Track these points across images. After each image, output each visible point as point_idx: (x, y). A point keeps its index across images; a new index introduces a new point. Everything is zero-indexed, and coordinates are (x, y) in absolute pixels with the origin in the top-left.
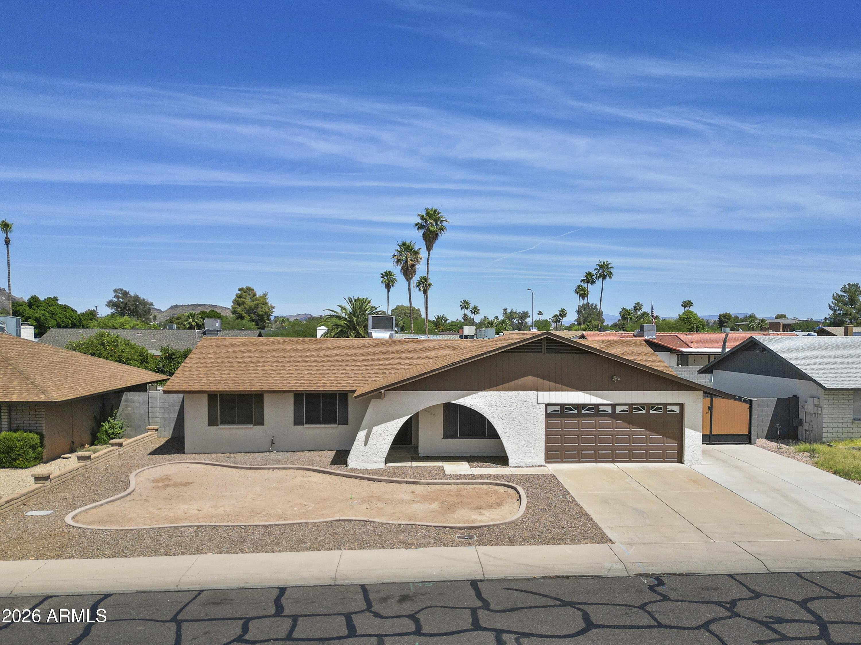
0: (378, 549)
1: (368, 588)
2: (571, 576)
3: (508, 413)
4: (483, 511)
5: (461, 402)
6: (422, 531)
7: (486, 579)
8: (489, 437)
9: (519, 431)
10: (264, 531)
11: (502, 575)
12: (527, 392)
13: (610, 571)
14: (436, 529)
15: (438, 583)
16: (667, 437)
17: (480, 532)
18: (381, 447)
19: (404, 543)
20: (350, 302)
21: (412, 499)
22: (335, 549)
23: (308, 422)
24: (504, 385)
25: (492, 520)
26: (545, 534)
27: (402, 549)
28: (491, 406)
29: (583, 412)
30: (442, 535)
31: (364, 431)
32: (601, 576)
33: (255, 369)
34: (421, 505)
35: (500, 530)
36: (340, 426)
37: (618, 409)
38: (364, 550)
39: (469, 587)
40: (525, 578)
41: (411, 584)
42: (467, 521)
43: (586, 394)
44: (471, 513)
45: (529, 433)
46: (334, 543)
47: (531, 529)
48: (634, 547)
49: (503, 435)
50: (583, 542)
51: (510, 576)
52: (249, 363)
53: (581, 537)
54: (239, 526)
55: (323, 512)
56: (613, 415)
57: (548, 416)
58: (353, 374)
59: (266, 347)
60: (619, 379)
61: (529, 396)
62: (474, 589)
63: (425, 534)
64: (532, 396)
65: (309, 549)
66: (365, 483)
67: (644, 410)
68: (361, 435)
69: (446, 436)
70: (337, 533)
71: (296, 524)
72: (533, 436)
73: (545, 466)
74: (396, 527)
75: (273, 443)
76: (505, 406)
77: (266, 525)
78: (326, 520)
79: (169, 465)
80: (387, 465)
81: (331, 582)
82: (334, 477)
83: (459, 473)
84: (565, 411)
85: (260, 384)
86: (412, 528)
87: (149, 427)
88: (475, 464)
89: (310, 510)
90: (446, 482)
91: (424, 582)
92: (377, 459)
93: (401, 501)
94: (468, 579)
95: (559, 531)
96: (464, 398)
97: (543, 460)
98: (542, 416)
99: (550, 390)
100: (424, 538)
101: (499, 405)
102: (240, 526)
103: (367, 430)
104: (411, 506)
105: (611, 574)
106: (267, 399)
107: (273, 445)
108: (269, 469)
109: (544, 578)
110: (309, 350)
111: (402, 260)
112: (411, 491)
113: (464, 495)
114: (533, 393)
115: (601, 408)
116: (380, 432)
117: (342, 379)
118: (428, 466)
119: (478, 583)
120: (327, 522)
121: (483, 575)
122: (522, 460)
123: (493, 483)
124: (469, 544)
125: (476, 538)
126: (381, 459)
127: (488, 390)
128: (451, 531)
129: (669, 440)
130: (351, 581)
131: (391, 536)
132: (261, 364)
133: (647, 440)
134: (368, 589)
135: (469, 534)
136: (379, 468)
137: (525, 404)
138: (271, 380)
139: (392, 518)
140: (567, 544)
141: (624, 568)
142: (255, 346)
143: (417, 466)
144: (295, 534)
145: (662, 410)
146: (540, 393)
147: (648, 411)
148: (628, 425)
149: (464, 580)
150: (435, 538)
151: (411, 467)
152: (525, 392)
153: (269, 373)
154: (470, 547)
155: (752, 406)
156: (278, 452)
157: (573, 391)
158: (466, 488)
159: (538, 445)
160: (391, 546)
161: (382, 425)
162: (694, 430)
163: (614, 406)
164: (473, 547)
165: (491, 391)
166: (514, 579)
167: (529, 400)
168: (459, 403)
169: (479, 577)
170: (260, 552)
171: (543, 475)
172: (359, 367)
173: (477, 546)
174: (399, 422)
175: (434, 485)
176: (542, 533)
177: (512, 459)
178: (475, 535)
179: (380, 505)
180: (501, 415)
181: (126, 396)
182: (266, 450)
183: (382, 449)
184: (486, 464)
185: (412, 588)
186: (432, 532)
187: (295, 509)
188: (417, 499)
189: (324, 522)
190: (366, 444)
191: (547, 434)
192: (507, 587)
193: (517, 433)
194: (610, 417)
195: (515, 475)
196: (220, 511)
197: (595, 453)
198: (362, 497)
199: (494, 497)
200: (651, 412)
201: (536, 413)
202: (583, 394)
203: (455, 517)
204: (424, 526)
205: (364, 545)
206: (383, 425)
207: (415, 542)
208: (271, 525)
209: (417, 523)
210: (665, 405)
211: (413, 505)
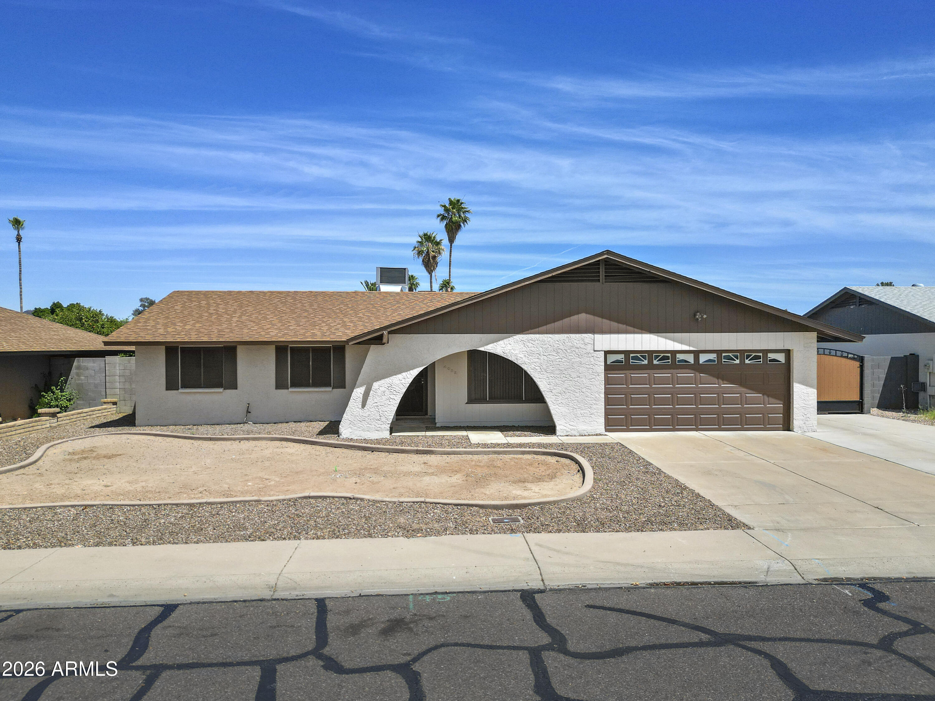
0: (361, 538)
1: (330, 605)
2: (702, 584)
3: (554, 363)
4: (529, 485)
5: (490, 348)
6: (436, 511)
7: (548, 587)
8: (529, 400)
9: (570, 388)
10: (187, 512)
11: (578, 582)
12: (580, 335)
13: (769, 573)
14: (458, 508)
15: (460, 595)
16: (768, 396)
17: (527, 513)
18: (385, 409)
19: (405, 529)
20: (367, 286)
21: (423, 471)
22: (289, 539)
23: (294, 385)
24: (549, 326)
25: (546, 496)
26: (634, 516)
27: (402, 538)
28: (531, 354)
29: (655, 362)
30: (468, 517)
31: (361, 388)
32: (756, 583)
33: (229, 321)
34: (435, 477)
35: (560, 509)
36: (335, 390)
37: (703, 358)
38: (339, 540)
39: (520, 603)
40: (619, 586)
41: (411, 597)
42: (506, 498)
43: (660, 338)
44: (511, 488)
45: (584, 390)
46: (292, 528)
47: (610, 508)
48: (790, 535)
49: (548, 393)
50: (700, 527)
51: (591, 583)
52: (223, 314)
53: (694, 519)
54: (150, 505)
55: (289, 488)
56: (697, 367)
57: (608, 368)
58: (352, 324)
59: (248, 299)
60: (705, 316)
61: (583, 340)
62: (529, 606)
63: (439, 516)
64: (587, 341)
65: (247, 538)
66: (360, 453)
67: (738, 359)
68: (358, 393)
69: (471, 400)
70: (301, 514)
71: (240, 502)
72: (589, 394)
73: (606, 435)
74: (395, 506)
75: (248, 412)
76: (550, 353)
77: (193, 504)
78: (288, 497)
79: (104, 436)
80: (393, 434)
81: (267, 594)
82: (318, 448)
83: (489, 442)
84: (631, 361)
85: (231, 335)
86: (420, 507)
87: (105, 400)
88: (510, 433)
89: (270, 486)
90: (472, 451)
91: (436, 593)
92: (380, 426)
93: (407, 474)
94: (515, 588)
95: (655, 511)
96: (495, 343)
97: (603, 427)
98: (601, 368)
99: (611, 332)
100: (438, 521)
101: (542, 353)
102: (152, 505)
103: (365, 386)
104: (422, 479)
105: (772, 579)
106: (241, 353)
107: (248, 414)
108: (235, 439)
109: (652, 585)
110: (300, 302)
111: (423, 251)
112: (422, 462)
113: (499, 465)
114: (588, 337)
115: (680, 357)
116: (382, 389)
117: (337, 329)
118: (447, 436)
119: (536, 596)
120: (290, 500)
121: (543, 580)
122: (573, 427)
123: (539, 452)
124: (512, 530)
125: (522, 521)
126: (385, 426)
127: (527, 332)
128: (481, 511)
129: (772, 400)
130: (304, 593)
131: (385, 519)
132: (237, 315)
133: (743, 400)
134: (329, 608)
135: (511, 515)
136: (381, 437)
137: (577, 351)
138: (246, 331)
139: (392, 494)
140: (675, 530)
141: (793, 568)
142: (235, 298)
143: (432, 436)
144: (233, 516)
145: (761, 360)
146: (598, 337)
147: (743, 361)
148: (716, 380)
149: (509, 591)
150: (456, 522)
151: (426, 437)
152: (577, 335)
153: (245, 324)
154: (513, 534)
155: (863, 365)
156: (255, 424)
157: (642, 333)
158: (501, 458)
159: (594, 406)
160: (384, 533)
161: (386, 379)
162: (807, 386)
163: (696, 353)
164: (520, 535)
165: (531, 334)
166: (600, 588)
167: (582, 346)
168: (488, 351)
169: (536, 584)
170: (164, 543)
171: (606, 444)
172: (360, 318)
173: (525, 534)
174: (408, 376)
175: (456, 456)
176: (628, 513)
177: (560, 427)
178: (519, 517)
179: (375, 478)
180: (544, 367)
181: (76, 362)
182: (239, 420)
183: (386, 413)
184: (526, 433)
185: (411, 606)
186: (451, 513)
187: (250, 484)
188: (431, 471)
189: (284, 500)
190: (364, 405)
191: (607, 393)
192: (591, 603)
193: (567, 391)
194: (692, 369)
195: (567, 443)
196: (138, 487)
197: (672, 417)
198: (353, 469)
199: (543, 468)
200: (747, 361)
201: (592, 363)
202: (656, 337)
203: (488, 493)
204: (439, 503)
205: (339, 531)
206: (388, 380)
207: (424, 527)
208: (200, 504)
209: (428, 500)
210: (766, 352)
211: (424, 478)
